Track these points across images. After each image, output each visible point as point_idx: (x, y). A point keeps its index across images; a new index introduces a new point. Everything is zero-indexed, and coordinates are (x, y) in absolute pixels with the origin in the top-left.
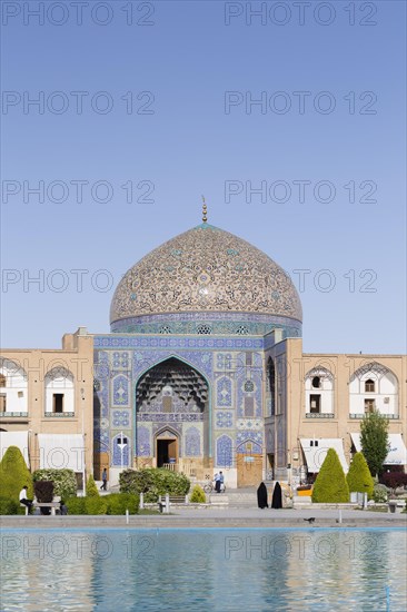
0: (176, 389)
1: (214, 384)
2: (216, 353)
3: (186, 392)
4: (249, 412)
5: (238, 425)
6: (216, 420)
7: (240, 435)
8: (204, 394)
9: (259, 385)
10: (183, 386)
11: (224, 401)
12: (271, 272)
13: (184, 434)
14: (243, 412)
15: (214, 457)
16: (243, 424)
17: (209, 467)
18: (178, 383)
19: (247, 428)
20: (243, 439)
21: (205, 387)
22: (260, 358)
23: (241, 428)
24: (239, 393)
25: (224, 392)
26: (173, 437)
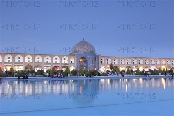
1: (88, 60)
2: (88, 56)
4: (92, 63)
6: (88, 64)
12: (92, 47)
16: (91, 65)
22: (94, 57)
24: (91, 61)
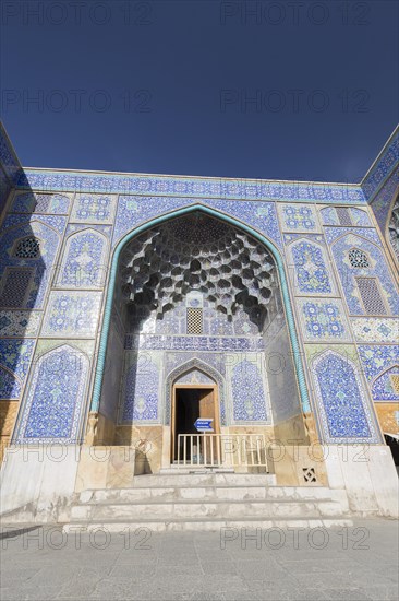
0: (211, 292)
1: (285, 252)
2: (280, 206)
3: (228, 296)
5: (357, 330)
6: (303, 320)
7: (369, 354)
8: (264, 283)
9: (378, 257)
10: (223, 284)
11: (314, 282)
13: (230, 374)
14: (361, 305)
15: (315, 414)
16: (369, 330)
17: (306, 441)
18: (213, 279)
19: (381, 337)
20: (379, 363)
21: (266, 267)
22: (365, 216)
23: (367, 338)
24: (342, 270)
25: (310, 266)
26: (208, 384)
